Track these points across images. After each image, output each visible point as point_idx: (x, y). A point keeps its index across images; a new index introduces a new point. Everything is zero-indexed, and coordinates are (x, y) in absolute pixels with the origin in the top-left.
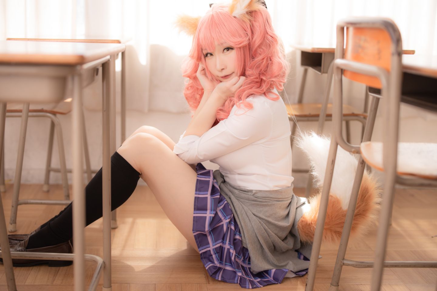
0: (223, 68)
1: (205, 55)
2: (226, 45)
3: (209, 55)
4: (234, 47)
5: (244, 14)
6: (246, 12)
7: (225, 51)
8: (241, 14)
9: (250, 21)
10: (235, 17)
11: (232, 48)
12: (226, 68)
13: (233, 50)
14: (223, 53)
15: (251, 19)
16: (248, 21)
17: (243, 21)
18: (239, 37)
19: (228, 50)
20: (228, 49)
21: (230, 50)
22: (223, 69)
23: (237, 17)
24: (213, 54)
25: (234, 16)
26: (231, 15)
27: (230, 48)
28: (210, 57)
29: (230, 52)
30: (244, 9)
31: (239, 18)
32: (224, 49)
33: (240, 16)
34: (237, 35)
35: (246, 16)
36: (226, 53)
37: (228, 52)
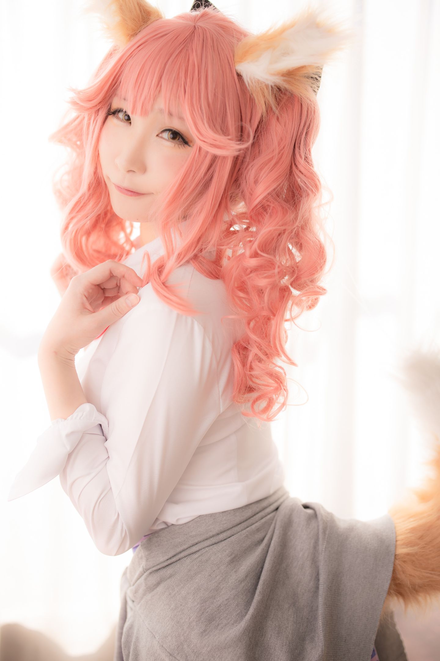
1: (112, 111)
2: (175, 125)
3: (121, 115)
4: (191, 142)
5: (267, 86)
6: (273, 85)
7: (166, 135)
8: (259, 80)
9: (269, 109)
10: (239, 76)
11: (187, 140)
12: (143, 173)
13: (186, 146)
14: (157, 135)
15: (274, 108)
16: (264, 106)
17: (252, 100)
18: (219, 129)
19: (174, 138)
20: (177, 136)
21: (178, 142)
22: (134, 171)
23: (245, 80)
24: (133, 123)
25: (239, 72)
26: (234, 65)
27: (183, 136)
28: (122, 120)
29: (177, 145)
30: (274, 75)
31: (247, 85)
32: (167, 128)
33: (252, 83)
34: (219, 120)
35: (266, 91)
36: (165, 141)
37: (171, 143)
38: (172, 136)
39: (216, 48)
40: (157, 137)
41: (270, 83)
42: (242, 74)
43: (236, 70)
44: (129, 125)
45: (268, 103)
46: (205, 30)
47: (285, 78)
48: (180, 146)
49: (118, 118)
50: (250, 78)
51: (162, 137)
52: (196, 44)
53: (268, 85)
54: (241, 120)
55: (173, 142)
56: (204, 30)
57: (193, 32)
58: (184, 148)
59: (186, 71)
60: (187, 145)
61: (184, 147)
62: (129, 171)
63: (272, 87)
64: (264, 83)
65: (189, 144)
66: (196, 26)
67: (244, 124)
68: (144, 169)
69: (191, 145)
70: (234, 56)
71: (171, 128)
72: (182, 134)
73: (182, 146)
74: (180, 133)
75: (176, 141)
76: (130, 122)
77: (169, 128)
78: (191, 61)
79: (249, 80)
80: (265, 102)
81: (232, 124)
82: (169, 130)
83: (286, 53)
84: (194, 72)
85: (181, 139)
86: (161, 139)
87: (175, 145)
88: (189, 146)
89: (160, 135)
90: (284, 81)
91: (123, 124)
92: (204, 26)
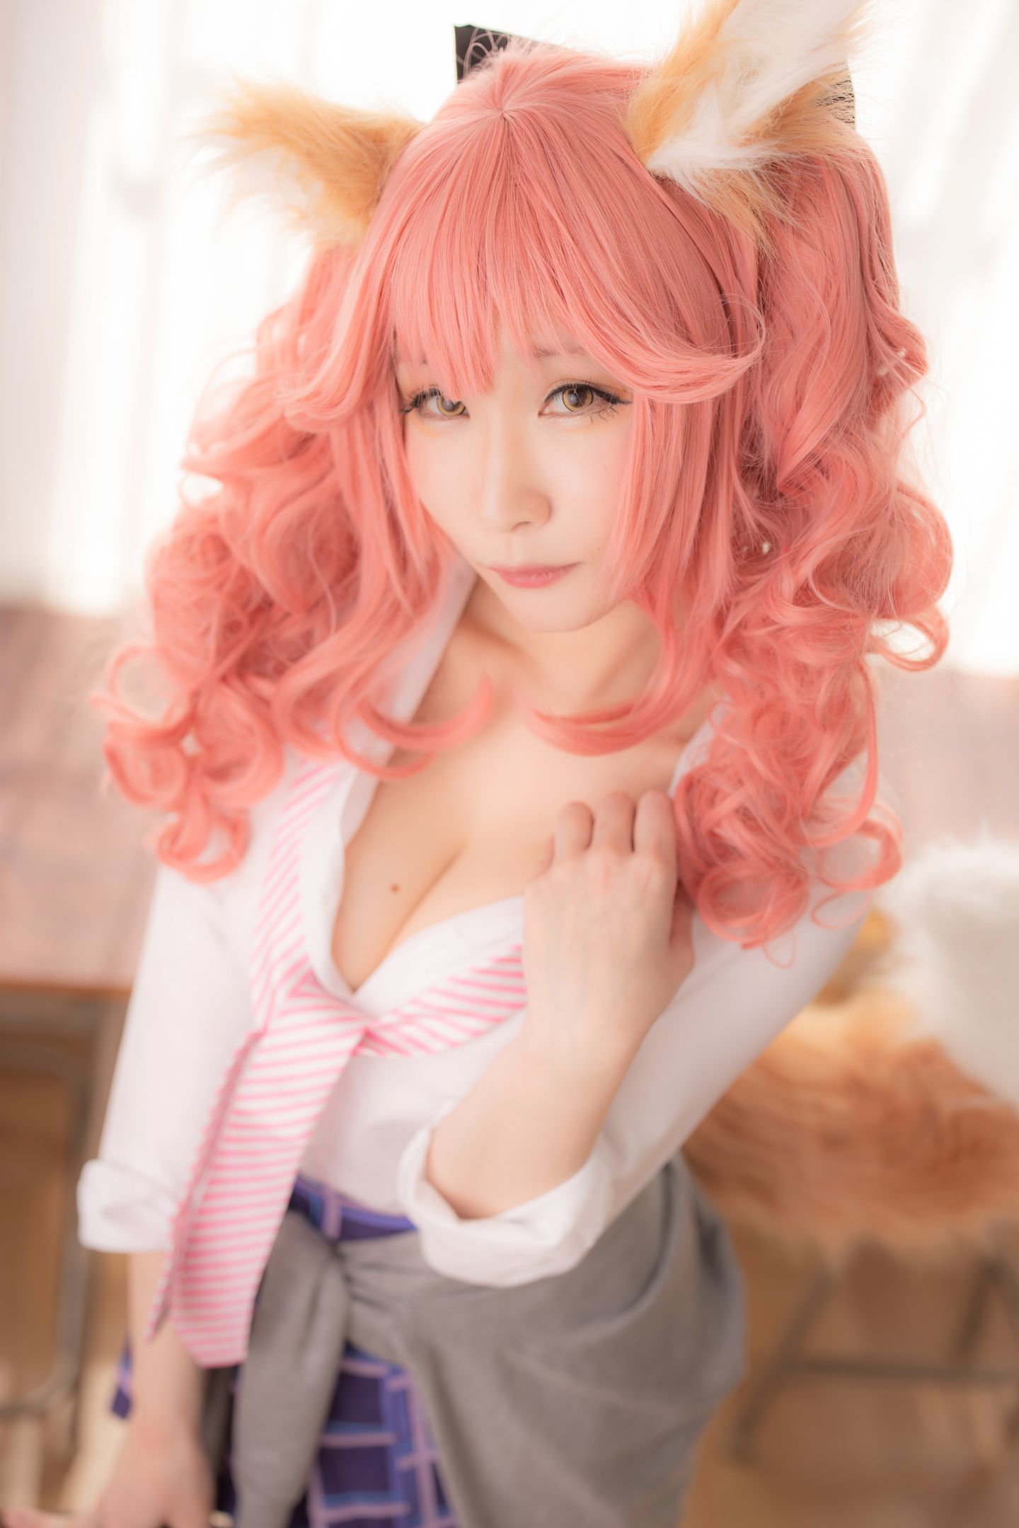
0: (526, 518)
1: (409, 402)
2: (572, 370)
3: (434, 406)
4: (625, 392)
5: (744, 175)
6: (760, 167)
7: (560, 404)
8: (717, 171)
10: (664, 181)
11: (612, 392)
13: (617, 407)
14: (541, 414)
15: (780, 215)
16: (754, 222)
17: (721, 223)
19: (580, 404)
20: (588, 393)
21: (593, 406)
22: (527, 523)
23: (685, 186)
24: (470, 409)
25: (660, 174)
26: (641, 162)
27: (601, 389)
28: (443, 418)
29: (595, 416)
30: (747, 142)
31: (696, 197)
32: (555, 387)
35: (745, 187)
36: (561, 420)
37: (579, 417)
38: (573, 398)
39: (578, 145)
40: (543, 418)
41: (749, 167)
42: (669, 175)
43: (650, 173)
44: (462, 420)
45: (763, 212)
46: (532, 114)
47: (779, 138)
48: (604, 414)
49: (430, 416)
50: (695, 176)
51: (553, 414)
53: (746, 172)
54: (718, 286)
55: (582, 414)
56: (530, 117)
57: (510, 135)
58: (615, 414)
60: (618, 404)
61: (615, 411)
62: (517, 526)
63: (757, 173)
64: (733, 171)
65: (622, 399)
66: (506, 116)
67: (727, 294)
68: (547, 508)
69: (627, 398)
70: (629, 143)
71: (565, 383)
72: (595, 384)
73: (609, 411)
74: (593, 386)
75: (588, 406)
77: (560, 384)
79: (694, 183)
80: (754, 212)
81: (697, 305)
82: (562, 390)
83: (749, 74)
85: (595, 396)
86: (556, 419)
87: (592, 419)
88: (623, 403)
89: (547, 411)
91: (450, 425)
92: (522, 106)
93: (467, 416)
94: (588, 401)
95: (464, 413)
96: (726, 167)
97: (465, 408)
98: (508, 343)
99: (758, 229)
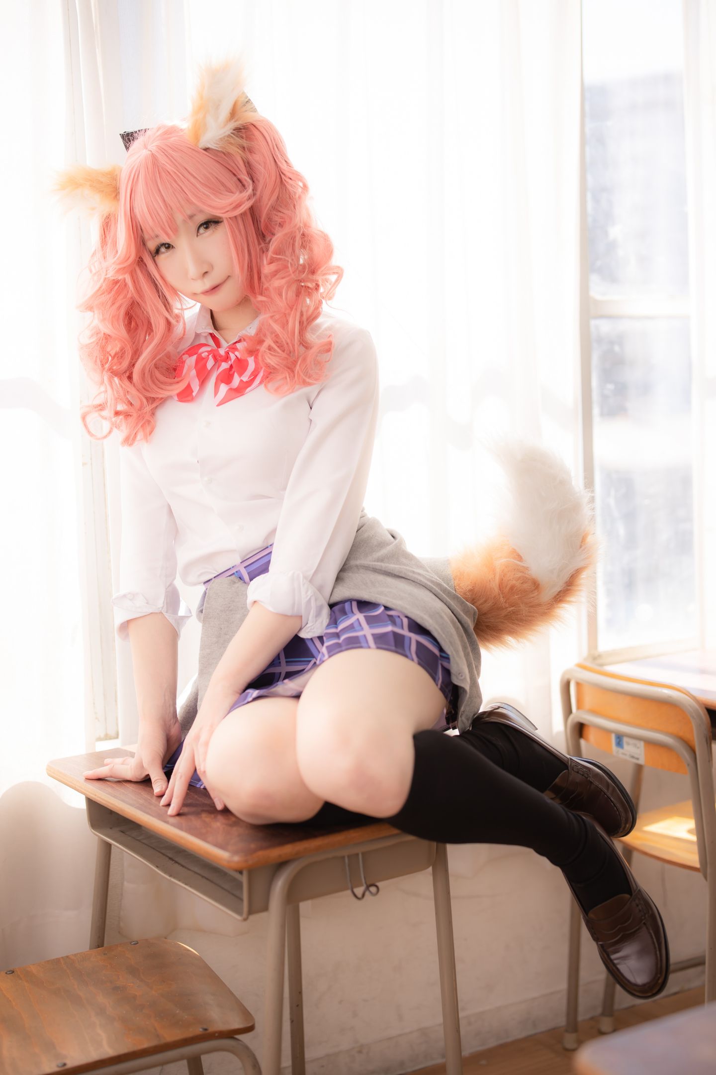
0: (206, 271)
1: (154, 252)
2: (201, 218)
3: (163, 249)
5: (229, 136)
6: (231, 131)
7: (202, 230)
8: (221, 139)
9: (243, 150)
10: (206, 149)
11: (217, 220)
12: (212, 267)
14: (197, 236)
17: (227, 154)
19: (207, 228)
20: (210, 223)
21: (212, 227)
22: (206, 273)
23: (212, 148)
24: (174, 245)
25: (204, 148)
26: (197, 146)
27: (213, 221)
28: (167, 252)
29: (214, 229)
30: (225, 125)
31: (217, 149)
32: (199, 225)
33: (219, 144)
34: (222, 188)
35: (232, 141)
36: (204, 234)
37: (209, 232)
38: (205, 226)
39: (176, 149)
40: (199, 237)
41: (229, 133)
42: (207, 147)
43: (200, 148)
44: (173, 250)
45: (239, 146)
46: (158, 146)
47: (234, 120)
48: (217, 228)
49: (163, 253)
50: (214, 143)
51: (200, 234)
52: (163, 160)
53: (229, 135)
54: (234, 175)
55: (210, 230)
58: (219, 226)
59: (175, 181)
60: (219, 223)
62: (204, 274)
63: (232, 133)
64: (225, 136)
66: (150, 150)
67: (239, 177)
68: (211, 265)
69: (221, 220)
71: (201, 223)
73: (217, 226)
74: (209, 220)
75: (210, 228)
76: (171, 247)
78: (171, 173)
79: (215, 145)
80: (236, 147)
81: (231, 182)
82: (201, 226)
84: (179, 177)
85: (213, 224)
86: (202, 236)
87: (213, 231)
88: (221, 222)
89: (199, 234)
90: (235, 121)
91: (170, 252)
92: (154, 144)
93: (174, 248)
94: (210, 225)
95: (173, 247)
96: (222, 136)
97: (172, 246)
98: (179, 218)
99: (240, 152)
